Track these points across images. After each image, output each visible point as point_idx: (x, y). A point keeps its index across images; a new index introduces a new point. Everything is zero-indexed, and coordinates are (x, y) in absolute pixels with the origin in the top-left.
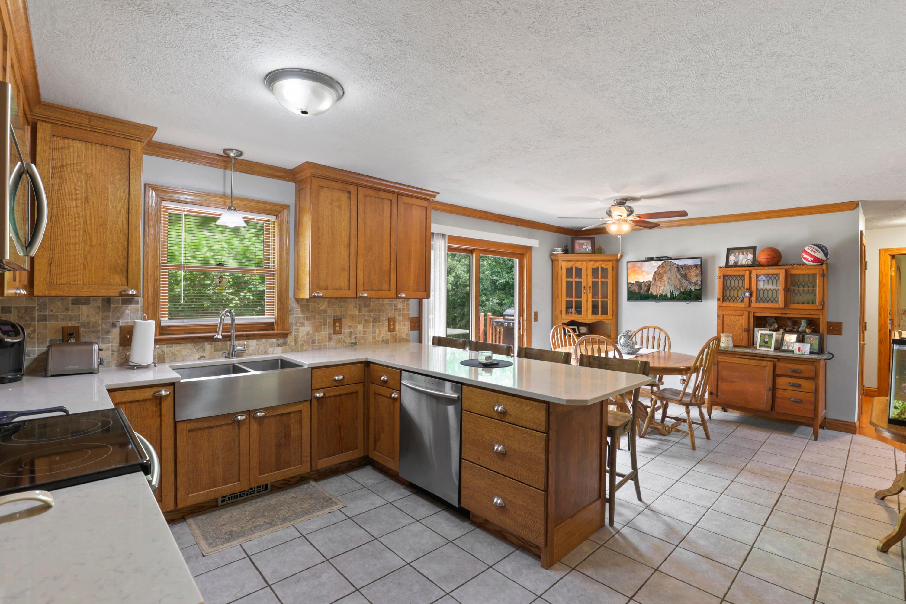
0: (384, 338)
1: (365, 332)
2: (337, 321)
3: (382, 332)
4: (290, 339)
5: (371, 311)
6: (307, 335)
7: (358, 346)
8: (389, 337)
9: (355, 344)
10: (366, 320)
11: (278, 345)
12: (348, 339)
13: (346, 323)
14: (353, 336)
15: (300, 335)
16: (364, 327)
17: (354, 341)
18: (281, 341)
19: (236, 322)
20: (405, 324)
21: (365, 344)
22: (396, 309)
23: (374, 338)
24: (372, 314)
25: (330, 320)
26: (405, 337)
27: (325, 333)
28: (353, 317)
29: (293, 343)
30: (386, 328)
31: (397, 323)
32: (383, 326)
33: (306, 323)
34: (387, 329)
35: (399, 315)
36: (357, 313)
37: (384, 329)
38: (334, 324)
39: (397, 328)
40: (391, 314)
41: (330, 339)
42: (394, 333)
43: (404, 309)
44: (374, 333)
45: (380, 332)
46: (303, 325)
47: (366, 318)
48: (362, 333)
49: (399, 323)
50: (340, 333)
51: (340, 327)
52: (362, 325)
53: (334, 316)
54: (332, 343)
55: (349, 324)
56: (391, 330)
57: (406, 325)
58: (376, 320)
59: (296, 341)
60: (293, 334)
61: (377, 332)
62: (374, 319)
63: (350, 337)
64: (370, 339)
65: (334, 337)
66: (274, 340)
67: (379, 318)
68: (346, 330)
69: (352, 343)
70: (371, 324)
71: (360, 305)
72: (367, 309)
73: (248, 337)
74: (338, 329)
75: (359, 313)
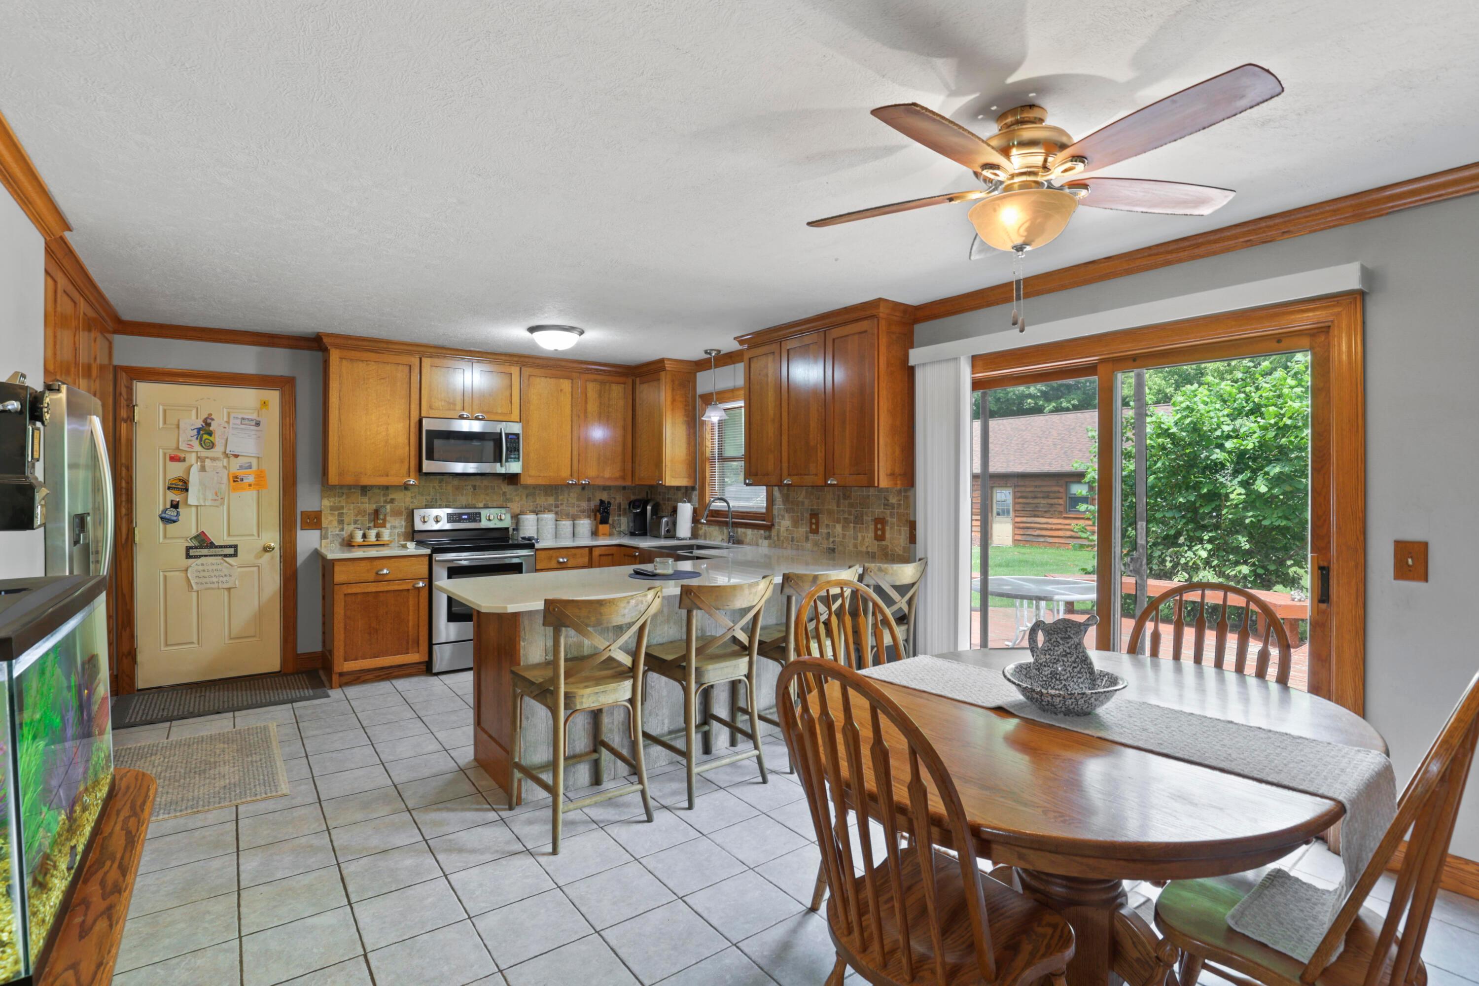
0: (870, 549)
1: (844, 536)
2: (814, 515)
3: (867, 540)
4: (774, 532)
5: (851, 505)
6: (787, 530)
7: (836, 554)
8: (875, 549)
9: (833, 550)
10: (845, 518)
11: (766, 538)
12: (826, 541)
13: (824, 519)
14: (831, 539)
15: (782, 529)
16: (844, 528)
17: (831, 546)
18: (767, 533)
19: (732, 509)
20: (900, 530)
21: (844, 553)
22: (887, 505)
23: (855, 546)
24: (853, 510)
25: (807, 515)
26: (901, 553)
27: (803, 530)
28: (830, 513)
29: (776, 538)
30: (871, 534)
31: (888, 528)
32: (867, 528)
33: (786, 515)
34: (873, 535)
35: (892, 515)
36: (835, 508)
37: (869, 535)
38: (811, 519)
39: (888, 535)
40: (878, 511)
41: (807, 538)
42: (884, 543)
43: (900, 505)
44: (856, 538)
45: (863, 538)
46: (783, 517)
47: (846, 516)
48: (841, 536)
49: (891, 528)
50: (816, 532)
51: (817, 524)
52: (841, 525)
53: (811, 510)
54: (809, 545)
55: (826, 522)
56: (880, 538)
57: (903, 533)
58: (859, 520)
59: (778, 536)
60: (776, 527)
61: (860, 538)
62: (856, 518)
63: (828, 539)
64: (851, 547)
65: (811, 536)
66: (762, 532)
67: (862, 516)
68: (823, 530)
69: (829, 548)
70: (852, 525)
71: (839, 496)
72: (847, 502)
73: (747, 526)
74: (814, 527)
75: (838, 507)
